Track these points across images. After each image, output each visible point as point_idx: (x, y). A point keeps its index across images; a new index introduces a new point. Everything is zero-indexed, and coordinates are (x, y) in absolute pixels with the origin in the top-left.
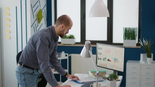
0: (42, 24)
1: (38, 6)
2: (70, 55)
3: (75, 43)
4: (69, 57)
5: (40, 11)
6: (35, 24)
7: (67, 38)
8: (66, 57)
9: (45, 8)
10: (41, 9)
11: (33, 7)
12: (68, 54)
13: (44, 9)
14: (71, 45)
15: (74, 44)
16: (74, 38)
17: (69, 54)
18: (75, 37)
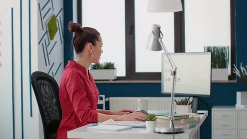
0: (56, 42)
1: (50, 8)
2: (107, 100)
3: (116, 78)
4: (106, 102)
5: (53, 19)
6: (45, 40)
7: (101, 69)
8: (101, 101)
9: (61, 15)
10: (54, 15)
11: (42, 10)
12: (103, 96)
13: (58, 16)
14: (109, 80)
15: (114, 79)
16: (114, 68)
17: (106, 97)
18: (115, 66)
